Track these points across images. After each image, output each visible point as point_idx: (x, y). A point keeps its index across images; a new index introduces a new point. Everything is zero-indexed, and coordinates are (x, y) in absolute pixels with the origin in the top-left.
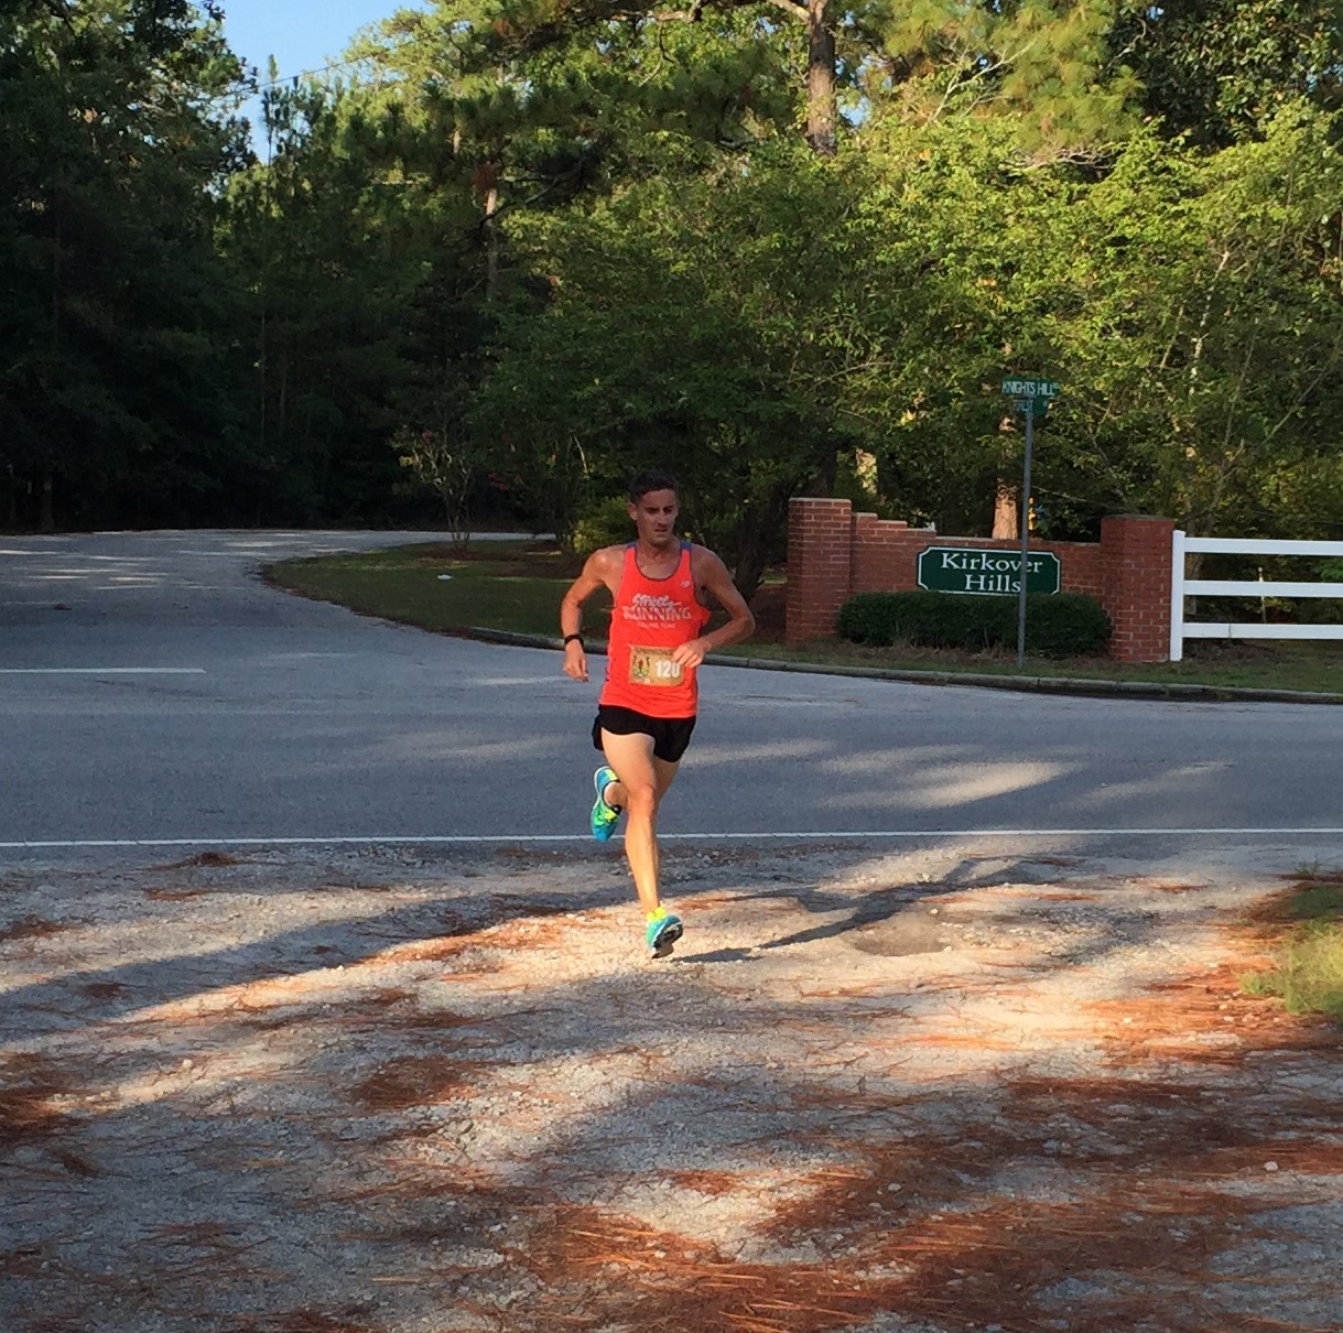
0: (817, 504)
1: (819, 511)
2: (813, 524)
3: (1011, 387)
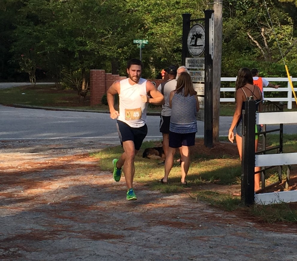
0: (96, 71)
1: (97, 73)
2: (95, 76)
3: (136, 41)
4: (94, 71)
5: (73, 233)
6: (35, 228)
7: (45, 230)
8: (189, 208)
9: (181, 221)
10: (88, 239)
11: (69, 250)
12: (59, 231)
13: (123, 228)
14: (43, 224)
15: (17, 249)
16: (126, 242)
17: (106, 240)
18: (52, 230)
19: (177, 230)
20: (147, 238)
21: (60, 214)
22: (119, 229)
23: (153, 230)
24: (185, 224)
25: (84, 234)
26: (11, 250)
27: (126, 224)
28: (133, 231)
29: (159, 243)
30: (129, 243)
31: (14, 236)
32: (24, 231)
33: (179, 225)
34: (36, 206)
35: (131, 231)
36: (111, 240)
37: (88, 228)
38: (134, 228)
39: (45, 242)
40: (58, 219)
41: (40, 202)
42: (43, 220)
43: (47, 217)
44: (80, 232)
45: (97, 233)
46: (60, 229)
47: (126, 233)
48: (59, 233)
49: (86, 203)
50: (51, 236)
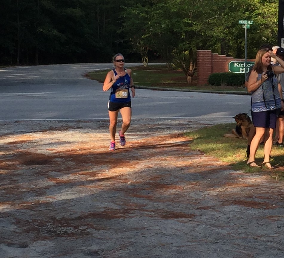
0: (203, 51)
1: (203, 53)
2: (202, 56)
3: (241, 22)
4: (201, 51)
5: (146, 212)
6: (110, 207)
7: (119, 209)
8: (268, 188)
9: (256, 201)
10: (158, 218)
11: (136, 229)
12: (132, 209)
13: (196, 207)
14: (119, 203)
15: (86, 227)
16: (195, 222)
17: (176, 219)
18: (126, 209)
19: (250, 210)
20: (217, 218)
21: (138, 193)
22: (192, 208)
23: (226, 209)
24: (260, 204)
25: (155, 213)
26: (80, 228)
27: (200, 204)
28: (205, 210)
29: (228, 222)
30: (198, 222)
31: (87, 214)
32: (97, 210)
33: (253, 205)
34: (116, 185)
35: (203, 211)
36: (181, 219)
37: (161, 207)
38: (208, 207)
39: (115, 221)
40: (134, 198)
41: (121, 181)
42: (119, 199)
43: (124, 196)
44: (152, 211)
45: (169, 212)
46: (134, 207)
47: (198, 212)
48: (131, 212)
49: (166, 183)
50: (122, 215)
